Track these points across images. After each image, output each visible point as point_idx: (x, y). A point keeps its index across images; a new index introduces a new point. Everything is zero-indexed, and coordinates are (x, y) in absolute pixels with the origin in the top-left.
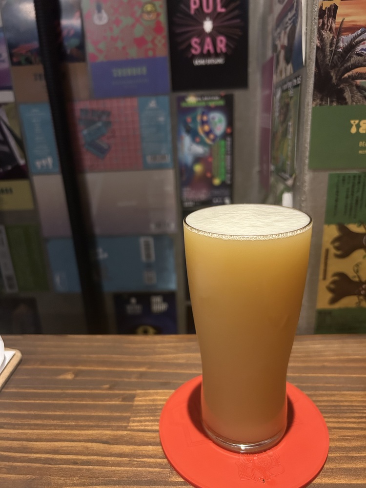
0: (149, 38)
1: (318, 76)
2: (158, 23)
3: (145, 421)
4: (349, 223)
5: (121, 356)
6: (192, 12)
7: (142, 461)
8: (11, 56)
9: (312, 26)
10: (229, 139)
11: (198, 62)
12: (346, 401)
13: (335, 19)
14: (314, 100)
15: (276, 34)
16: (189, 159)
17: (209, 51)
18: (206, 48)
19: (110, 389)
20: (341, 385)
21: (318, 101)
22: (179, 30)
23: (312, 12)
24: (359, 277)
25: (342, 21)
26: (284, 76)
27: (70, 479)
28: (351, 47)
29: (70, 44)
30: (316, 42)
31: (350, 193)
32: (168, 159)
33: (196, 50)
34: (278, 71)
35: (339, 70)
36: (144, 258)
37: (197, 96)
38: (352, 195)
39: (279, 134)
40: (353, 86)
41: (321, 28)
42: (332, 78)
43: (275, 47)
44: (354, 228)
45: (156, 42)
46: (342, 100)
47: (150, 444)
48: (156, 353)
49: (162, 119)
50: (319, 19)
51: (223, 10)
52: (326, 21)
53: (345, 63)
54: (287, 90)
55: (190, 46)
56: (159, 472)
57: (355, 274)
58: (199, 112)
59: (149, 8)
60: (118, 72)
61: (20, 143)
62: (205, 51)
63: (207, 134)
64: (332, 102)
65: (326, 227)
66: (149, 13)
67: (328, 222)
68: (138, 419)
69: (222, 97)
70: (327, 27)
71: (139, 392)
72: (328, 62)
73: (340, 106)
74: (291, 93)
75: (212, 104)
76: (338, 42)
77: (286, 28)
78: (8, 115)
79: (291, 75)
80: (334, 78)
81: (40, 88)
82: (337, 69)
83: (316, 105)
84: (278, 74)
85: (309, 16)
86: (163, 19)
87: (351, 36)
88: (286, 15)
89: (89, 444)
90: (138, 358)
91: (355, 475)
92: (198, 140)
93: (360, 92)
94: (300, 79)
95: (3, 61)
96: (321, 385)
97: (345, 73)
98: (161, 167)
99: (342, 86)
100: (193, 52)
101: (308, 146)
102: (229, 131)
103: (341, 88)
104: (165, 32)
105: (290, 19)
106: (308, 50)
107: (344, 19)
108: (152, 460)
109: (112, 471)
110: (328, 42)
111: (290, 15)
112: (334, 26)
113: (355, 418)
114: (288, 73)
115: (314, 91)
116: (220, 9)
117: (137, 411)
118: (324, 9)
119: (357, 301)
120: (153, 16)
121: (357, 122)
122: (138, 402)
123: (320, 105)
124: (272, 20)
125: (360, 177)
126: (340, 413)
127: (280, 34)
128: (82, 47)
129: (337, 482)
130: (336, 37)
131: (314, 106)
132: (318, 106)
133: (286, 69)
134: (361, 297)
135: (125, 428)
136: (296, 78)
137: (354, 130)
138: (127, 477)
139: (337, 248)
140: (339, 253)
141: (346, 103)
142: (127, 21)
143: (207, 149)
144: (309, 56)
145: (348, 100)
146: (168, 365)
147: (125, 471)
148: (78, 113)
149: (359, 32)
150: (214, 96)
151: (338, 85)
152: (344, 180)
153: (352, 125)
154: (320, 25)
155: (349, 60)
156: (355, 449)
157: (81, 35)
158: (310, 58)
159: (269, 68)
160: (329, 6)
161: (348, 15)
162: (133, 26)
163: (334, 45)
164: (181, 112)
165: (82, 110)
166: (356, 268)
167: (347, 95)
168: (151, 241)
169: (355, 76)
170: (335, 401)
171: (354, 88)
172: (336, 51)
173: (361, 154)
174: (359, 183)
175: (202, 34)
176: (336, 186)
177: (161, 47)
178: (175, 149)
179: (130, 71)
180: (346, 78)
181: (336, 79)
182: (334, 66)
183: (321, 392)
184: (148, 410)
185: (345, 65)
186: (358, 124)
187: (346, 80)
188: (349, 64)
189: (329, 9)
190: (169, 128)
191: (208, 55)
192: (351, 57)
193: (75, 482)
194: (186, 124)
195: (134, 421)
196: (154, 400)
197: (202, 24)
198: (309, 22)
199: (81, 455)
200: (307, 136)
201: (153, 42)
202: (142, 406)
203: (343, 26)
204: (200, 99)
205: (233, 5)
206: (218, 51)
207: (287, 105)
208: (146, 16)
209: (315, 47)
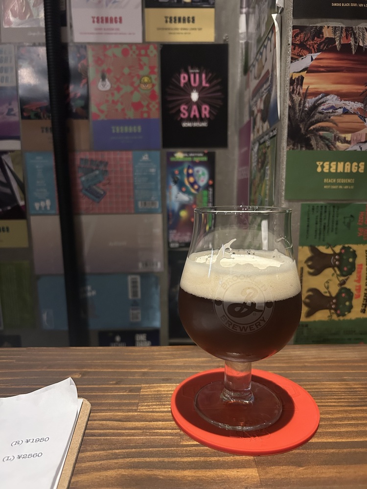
0: (145, 103)
1: (290, 127)
2: (153, 92)
3: (152, 405)
4: (319, 246)
5: (123, 361)
6: (182, 85)
7: (155, 432)
8: (22, 111)
9: (284, 90)
10: (211, 189)
11: (185, 125)
12: (326, 388)
13: (302, 86)
14: (288, 145)
15: (252, 103)
16: (176, 206)
17: (195, 116)
18: (192, 114)
19: (116, 384)
20: (321, 378)
21: (291, 146)
22: (170, 98)
23: (285, 81)
24: (329, 292)
25: (308, 88)
26: (261, 133)
27: (90, 446)
28: (315, 107)
29: (76, 105)
30: (288, 102)
31: (319, 220)
32: (158, 205)
33: (184, 114)
34: (256, 130)
35: (306, 124)
36: (130, 297)
37: (184, 152)
38: (321, 221)
39: (257, 180)
40: (317, 136)
41: (292, 93)
42: (301, 129)
43: (251, 113)
44: (323, 249)
45: (151, 106)
46: (309, 147)
47: (160, 421)
48: (155, 359)
49: (153, 170)
50: (290, 86)
51: (207, 85)
52: (295, 87)
53: (310, 119)
54: (264, 142)
55: (179, 111)
56: (171, 439)
57: (326, 290)
58: (186, 166)
59: (146, 79)
60: (117, 129)
61: (22, 186)
62: (192, 116)
63: (192, 185)
64: (301, 147)
65: (300, 248)
66: (145, 84)
67: (302, 245)
68: (146, 404)
69: (205, 154)
70: (296, 92)
71: (143, 385)
72: (297, 118)
73: (308, 151)
74: (268, 143)
75: (197, 160)
76: (304, 103)
77: (262, 96)
78: (13, 162)
79: (267, 129)
80: (303, 129)
81: (47, 139)
82: (304, 123)
83: (290, 149)
84: (256, 133)
85: (282, 84)
86: (157, 89)
87: (314, 99)
88: (262, 86)
89: (104, 422)
90: (139, 363)
91: (339, 436)
92: (184, 189)
93: (322, 140)
94: (276, 131)
95: (14, 115)
96: (304, 378)
97: (310, 126)
98: (151, 212)
99: (308, 136)
100: (182, 116)
101: (284, 181)
102: (211, 182)
103: (308, 137)
104: (159, 100)
105: (265, 90)
106: (282, 109)
107: (309, 87)
108: (162, 431)
109: (128, 440)
110: (297, 103)
111: (265, 87)
112: (301, 91)
113: (335, 399)
114: (265, 129)
115: (288, 138)
116: (204, 84)
117: (144, 399)
118: (293, 78)
119: (329, 314)
120: (149, 86)
121: (321, 163)
122: (143, 392)
123: (293, 149)
124: (248, 94)
125: (326, 207)
126: (322, 396)
127: (256, 102)
128: (86, 107)
129: (325, 441)
130: (303, 99)
131: (288, 150)
132: (291, 150)
133: (262, 127)
134: (333, 311)
135: (136, 411)
136: (272, 131)
137: (319, 170)
138: (142, 443)
139: (310, 267)
140: (311, 271)
141: (313, 149)
142: (127, 89)
143: (192, 197)
144: (283, 112)
145: (313, 147)
146: (167, 367)
147: (140, 439)
148: (78, 162)
149: (320, 96)
150: (199, 152)
151: (306, 135)
152: (313, 209)
153: (318, 166)
154: (291, 90)
155: (313, 116)
156: (337, 419)
157: (87, 99)
158: (284, 114)
159: (246, 130)
160: (297, 77)
161: (311, 84)
162: (132, 93)
163: (302, 106)
164: (171, 165)
165: (82, 159)
166: (326, 285)
167: (313, 142)
168: (138, 278)
169: (318, 129)
170: (316, 388)
171: (318, 137)
172: (303, 110)
173: (326, 189)
174: (325, 212)
175: (189, 102)
176: (307, 213)
177: (155, 111)
178: (164, 197)
179: (127, 129)
180: (311, 130)
181: (304, 130)
182: (302, 121)
183: (305, 383)
184: (154, 398)
185: (311, 120)
186: (323, 165)
187: (312, 131)
188: (313, 119)
189: (298, 79)
190: (159, 178)
191: (194, 119)
192: (314, 114)
193: (95, 448)
194: (174, 175)
195: (142, 406)
196: (158, 391)
197: (190, 95)
198: (282, 88)
199: (98, 430)
200: (283, 173)
201: (148, 106)
202: (149, 395)
203: (308, 92)
204: (186, 155)
205: (215, 82)
206: (203, 116)
207: (265, 154)
208: (143, 86)
209: (288, 106)
